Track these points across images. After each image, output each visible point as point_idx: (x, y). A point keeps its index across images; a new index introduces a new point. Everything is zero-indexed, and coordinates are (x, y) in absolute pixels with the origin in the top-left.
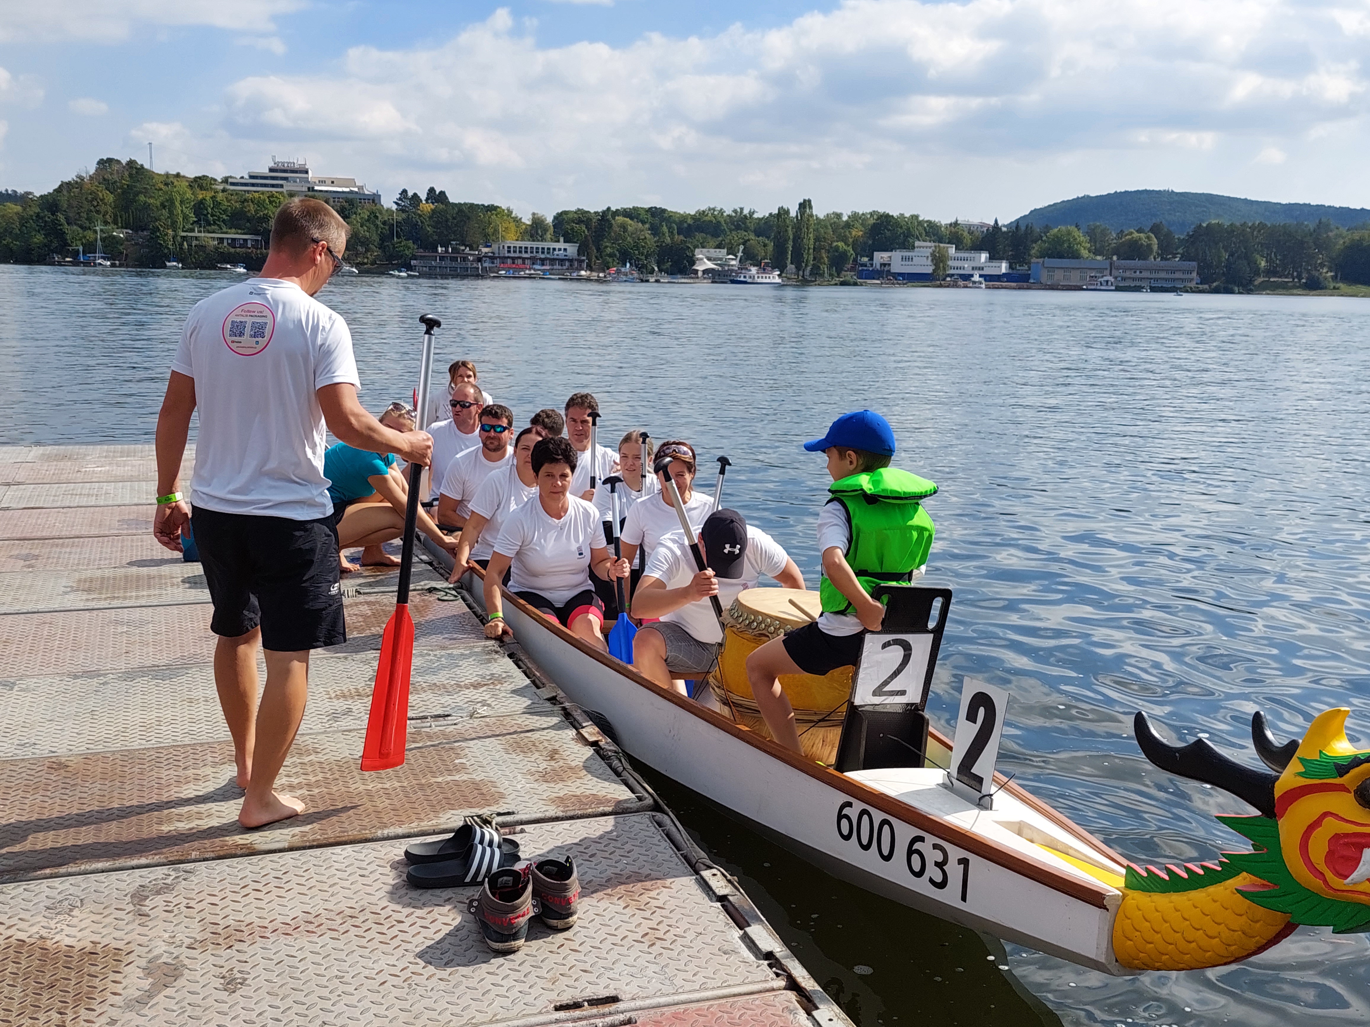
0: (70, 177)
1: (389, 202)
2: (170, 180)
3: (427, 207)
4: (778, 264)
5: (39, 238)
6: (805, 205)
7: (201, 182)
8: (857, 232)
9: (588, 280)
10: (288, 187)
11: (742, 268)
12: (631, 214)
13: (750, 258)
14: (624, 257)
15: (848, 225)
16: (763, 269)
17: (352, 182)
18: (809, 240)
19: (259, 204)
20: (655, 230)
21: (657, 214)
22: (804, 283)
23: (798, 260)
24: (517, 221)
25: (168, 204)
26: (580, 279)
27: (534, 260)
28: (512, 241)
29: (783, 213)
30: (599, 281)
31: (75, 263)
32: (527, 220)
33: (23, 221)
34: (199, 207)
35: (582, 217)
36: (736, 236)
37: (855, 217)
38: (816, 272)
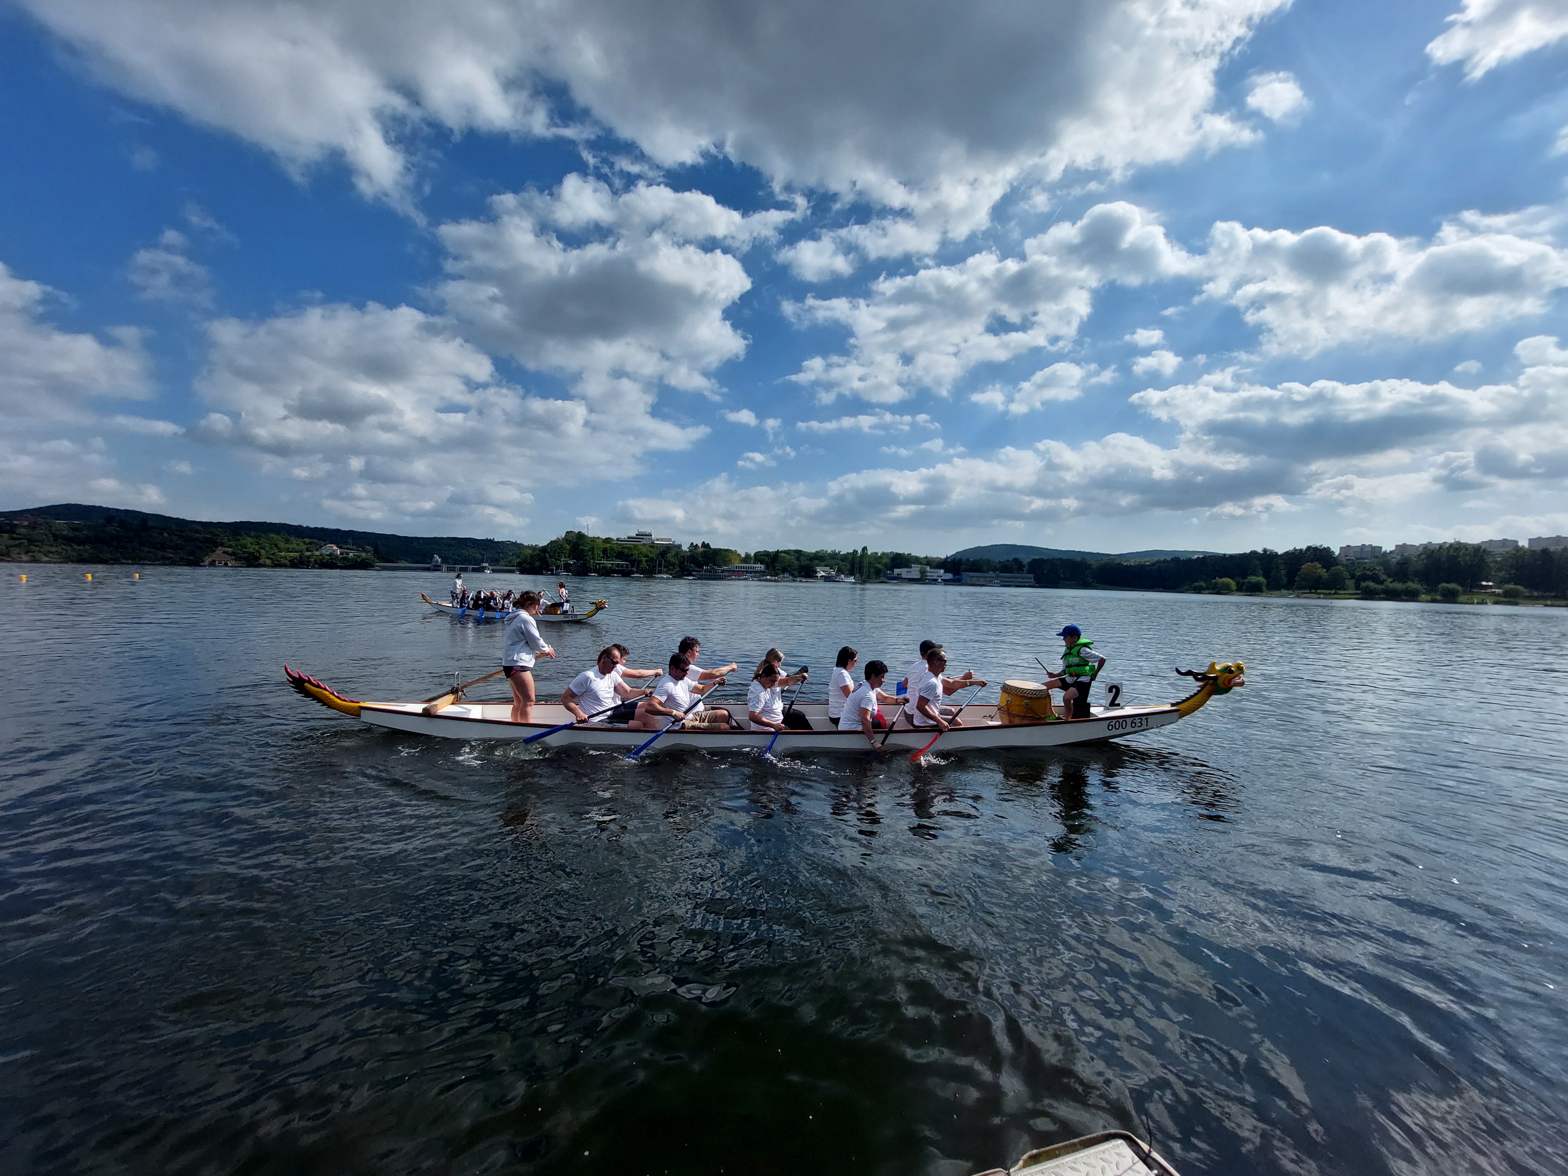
0: (554, 538)
1: (685, 548)
2: (594, 540)
3: (701, 550)
4: (851, 573)
5: (537, 564)
6: (865, 549)
7: (608, 540)
8: (885, 560)
9: (771, 581)
10: (643, 542)
11: (837, 575)
12: (787, 552)
13: (840, 571)
14: (784, 570)
15: (880, 557)
16: (847, 576)
17: (670, 540)
18: (865, 563)
19: (629, 548)
20: (798, 559)
21: (798, 552)
22: (864, 582)
23: (861, 572)
24: (739, 555)
25: (592, 549)
26: (766, 580)
27: (747, 572)
28: (737, 564)
29: (855, 552)
30: (775, 581)
31: (552, 574)
32: (743, 556)
33: (532, 556)
34: (605, 551)
35: (766, 554)
36: (834, 561)
37: (883, 554)
38: (869, 577)
